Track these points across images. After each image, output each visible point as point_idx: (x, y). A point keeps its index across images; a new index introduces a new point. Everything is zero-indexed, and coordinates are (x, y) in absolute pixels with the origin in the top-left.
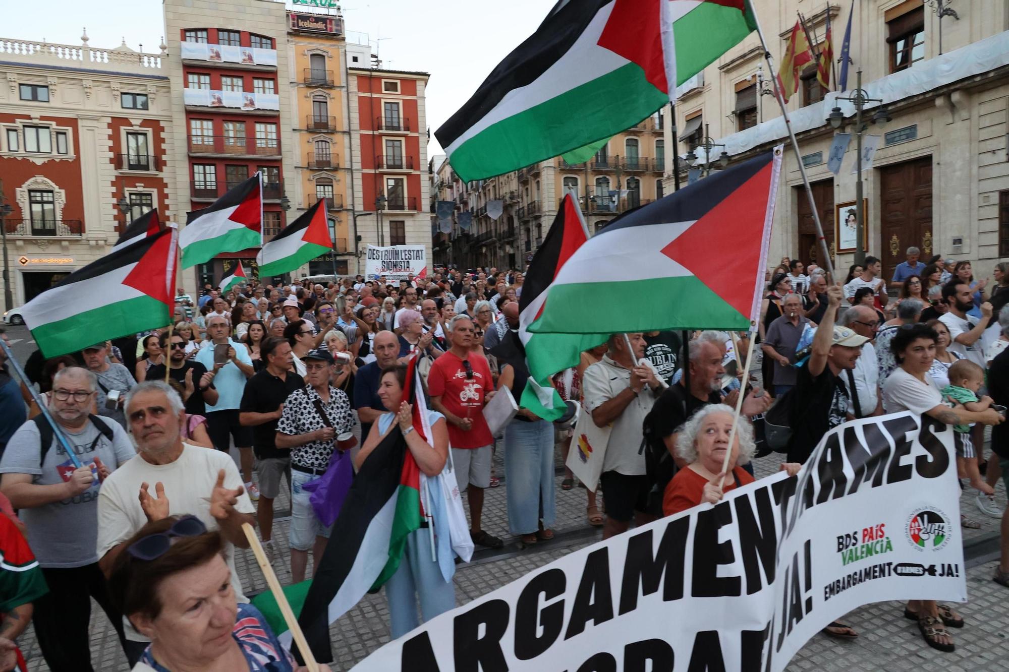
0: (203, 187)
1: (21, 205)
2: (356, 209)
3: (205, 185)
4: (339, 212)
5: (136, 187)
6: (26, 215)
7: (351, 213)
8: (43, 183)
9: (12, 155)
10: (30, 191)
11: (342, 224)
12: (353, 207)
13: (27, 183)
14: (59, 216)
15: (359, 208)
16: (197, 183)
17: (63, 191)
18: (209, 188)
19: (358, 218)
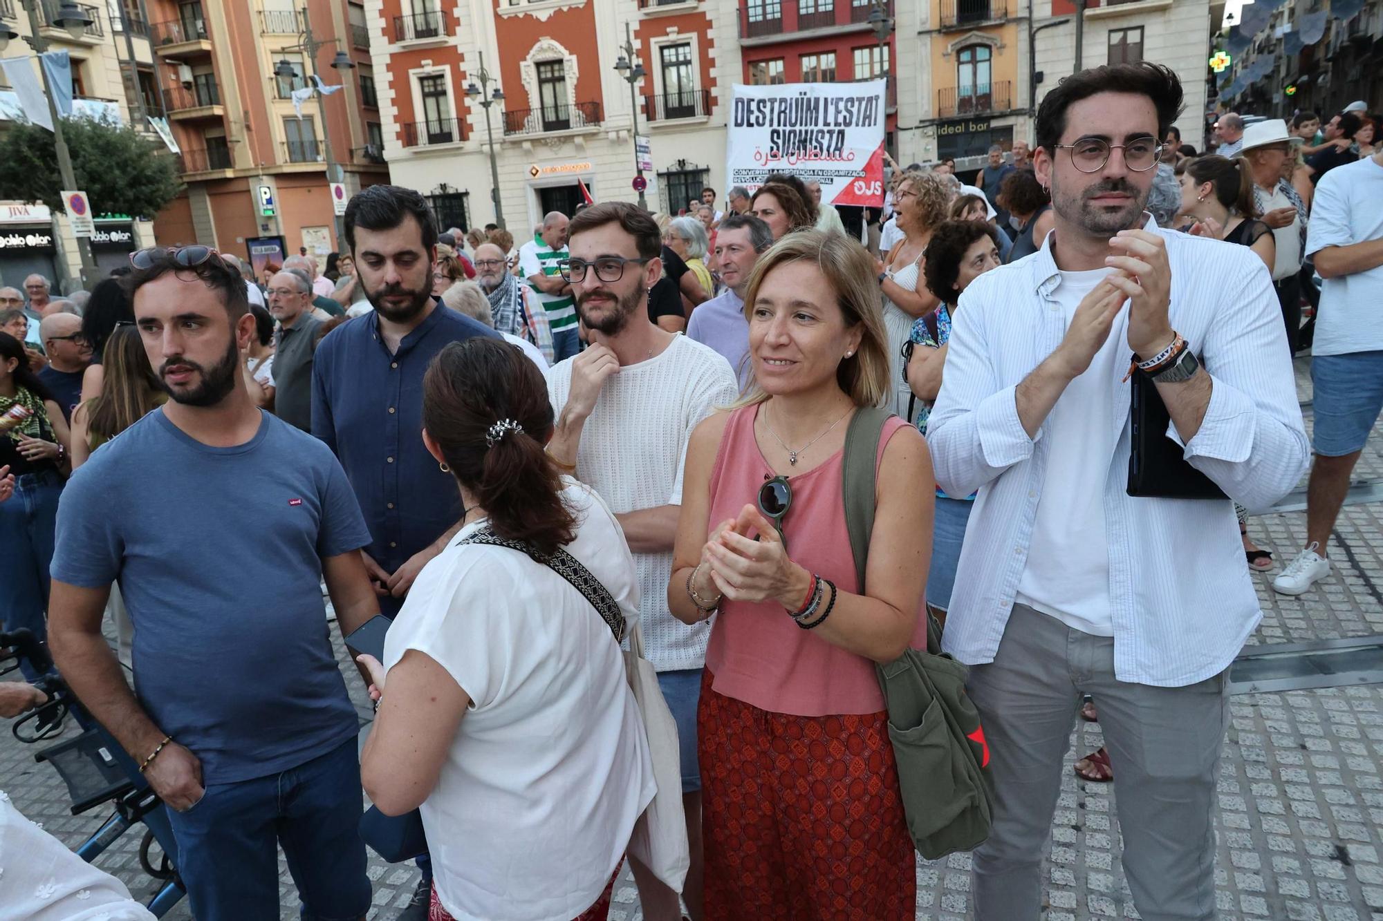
0: (760, 18)
1: (527, 87)
2: (1036, 15)
3: (764, 14)
4: (1001, 26)
5: (667, 34)
6: (535, 102)
7: (1025, 26)
8: (551, 48)
9: (514, 9)
10: (538, 65)
11: (1005, 51)
12: (1031, 12)
13: (532, 52)
14: (571, 99)
15: (1043, 11)
16: (751, 12)
17: (574, 58)
18: (769, 17)
19: (1039, 36)
